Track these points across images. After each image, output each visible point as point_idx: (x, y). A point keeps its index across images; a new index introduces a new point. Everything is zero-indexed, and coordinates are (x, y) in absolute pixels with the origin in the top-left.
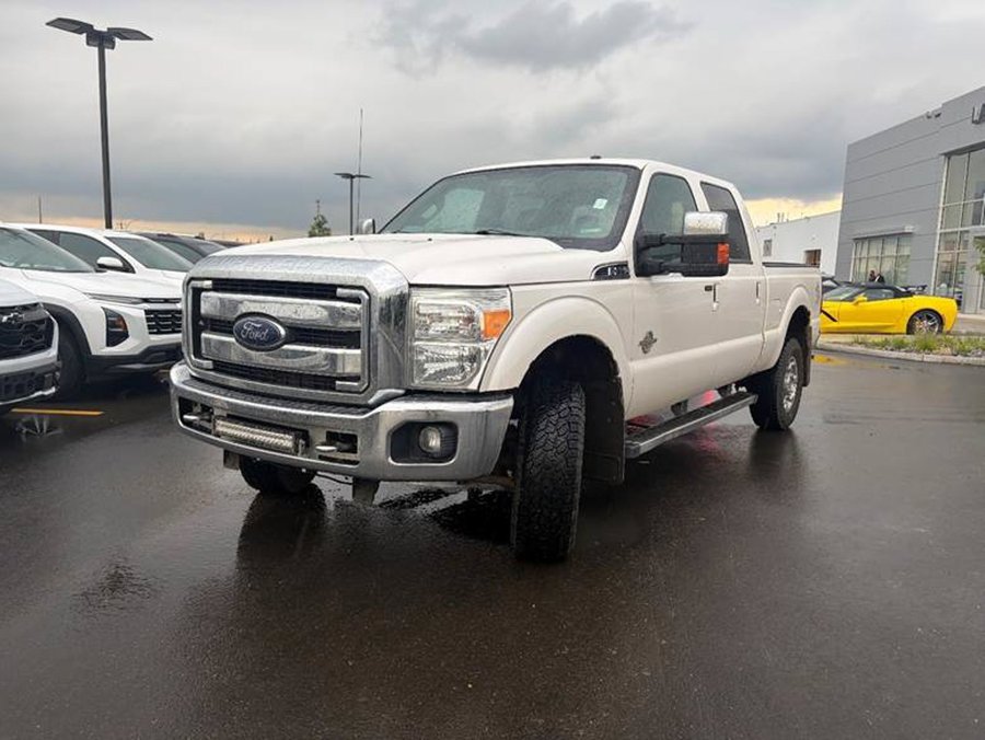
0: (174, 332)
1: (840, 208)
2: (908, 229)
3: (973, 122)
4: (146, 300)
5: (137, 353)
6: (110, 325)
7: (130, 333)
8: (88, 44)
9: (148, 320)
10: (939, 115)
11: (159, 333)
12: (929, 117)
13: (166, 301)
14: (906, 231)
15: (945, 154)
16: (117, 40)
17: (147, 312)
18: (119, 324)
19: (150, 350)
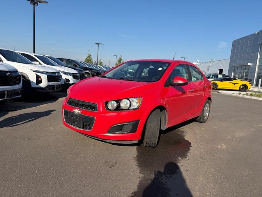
1: (230, 58)
4: (47, 72)
5: (44, 87)
6: (37, 79)
7: (42, 81)
8: (31, 4)
10: (258, 34)
11: (50, 82)
12: (256, 34)
13: (53, 73)
14: (248, 64)
15: (260, 44)
16: (38, 3)
17: (47, 76)
18: (40, 78)
19: (48, 87)
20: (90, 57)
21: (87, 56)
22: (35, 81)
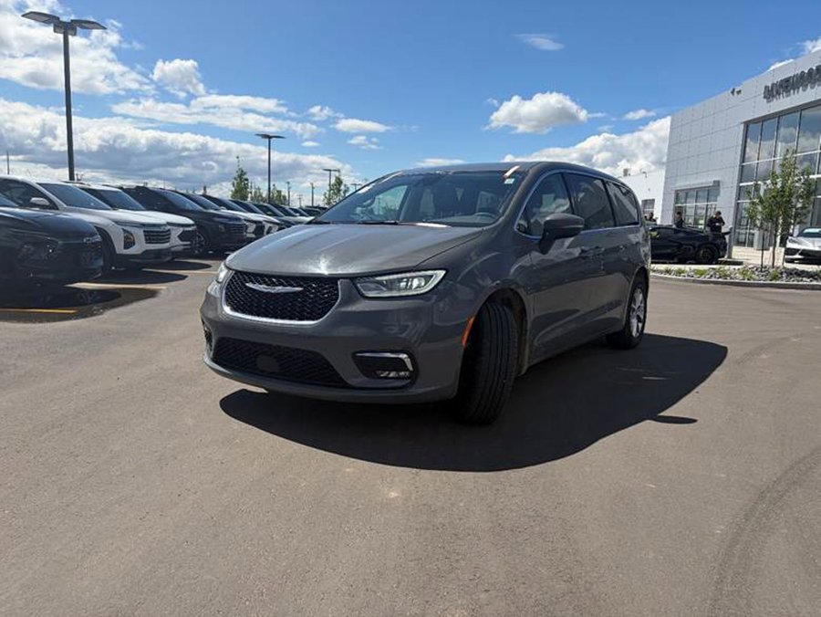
0: (160, 243)
5: (139, 252)
7: (135, 242)
9: (145, 236)
10: (739, 92)
12: (734, 93)
13: (154, 225)
17: (145, 232)
18: (131, 237)
20: (245, 177)
22: (122, 243)
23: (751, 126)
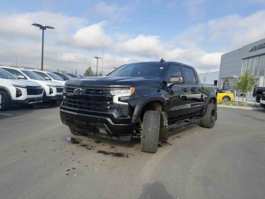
0: (61, 92)
1: (219, 71)
2: (234, 77)
3: (249, 52)
4: (56, 86)
5: (54, 96)
6: (50, 90)
7: (53, 92)
8: (40, 29)
9: (57, 90)
10: (242, 49)
11: (58, 92)
12: (240, 50)
13: (60, 86)
15: (243, 59)
16: (47, 28)
17: (57, 88)
18: (51, 90)
19: (56, 96)
20: (91, 69)
21: (88, 68)
22: (49, 93)
23: (245, 60)
